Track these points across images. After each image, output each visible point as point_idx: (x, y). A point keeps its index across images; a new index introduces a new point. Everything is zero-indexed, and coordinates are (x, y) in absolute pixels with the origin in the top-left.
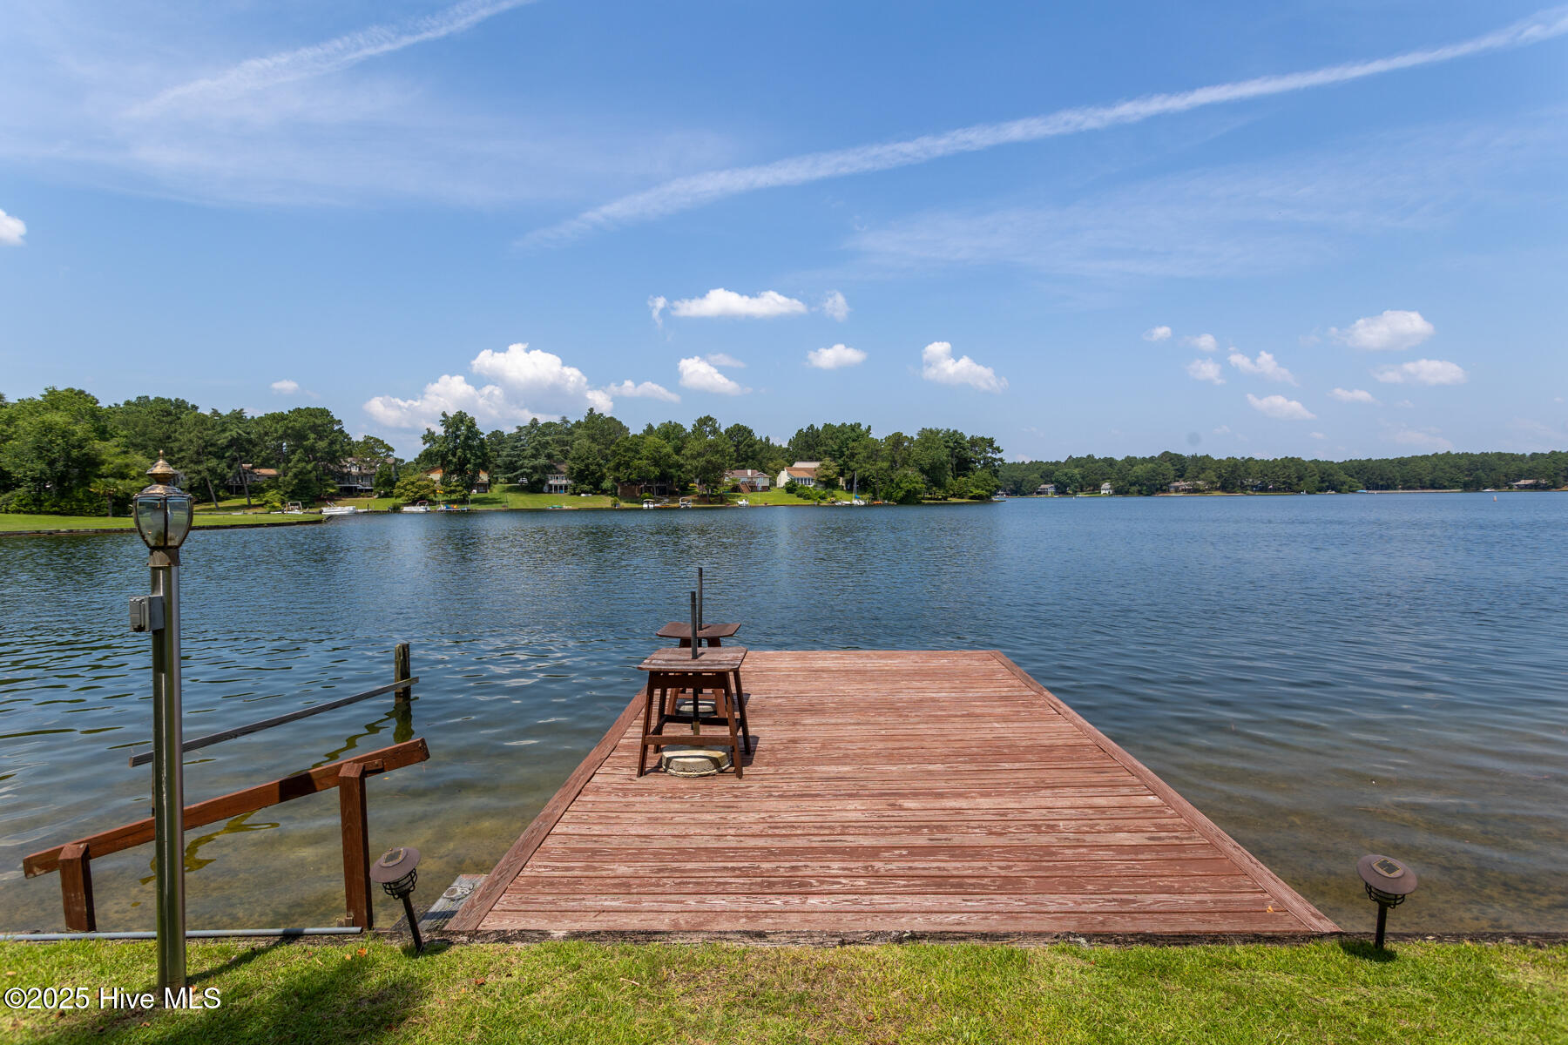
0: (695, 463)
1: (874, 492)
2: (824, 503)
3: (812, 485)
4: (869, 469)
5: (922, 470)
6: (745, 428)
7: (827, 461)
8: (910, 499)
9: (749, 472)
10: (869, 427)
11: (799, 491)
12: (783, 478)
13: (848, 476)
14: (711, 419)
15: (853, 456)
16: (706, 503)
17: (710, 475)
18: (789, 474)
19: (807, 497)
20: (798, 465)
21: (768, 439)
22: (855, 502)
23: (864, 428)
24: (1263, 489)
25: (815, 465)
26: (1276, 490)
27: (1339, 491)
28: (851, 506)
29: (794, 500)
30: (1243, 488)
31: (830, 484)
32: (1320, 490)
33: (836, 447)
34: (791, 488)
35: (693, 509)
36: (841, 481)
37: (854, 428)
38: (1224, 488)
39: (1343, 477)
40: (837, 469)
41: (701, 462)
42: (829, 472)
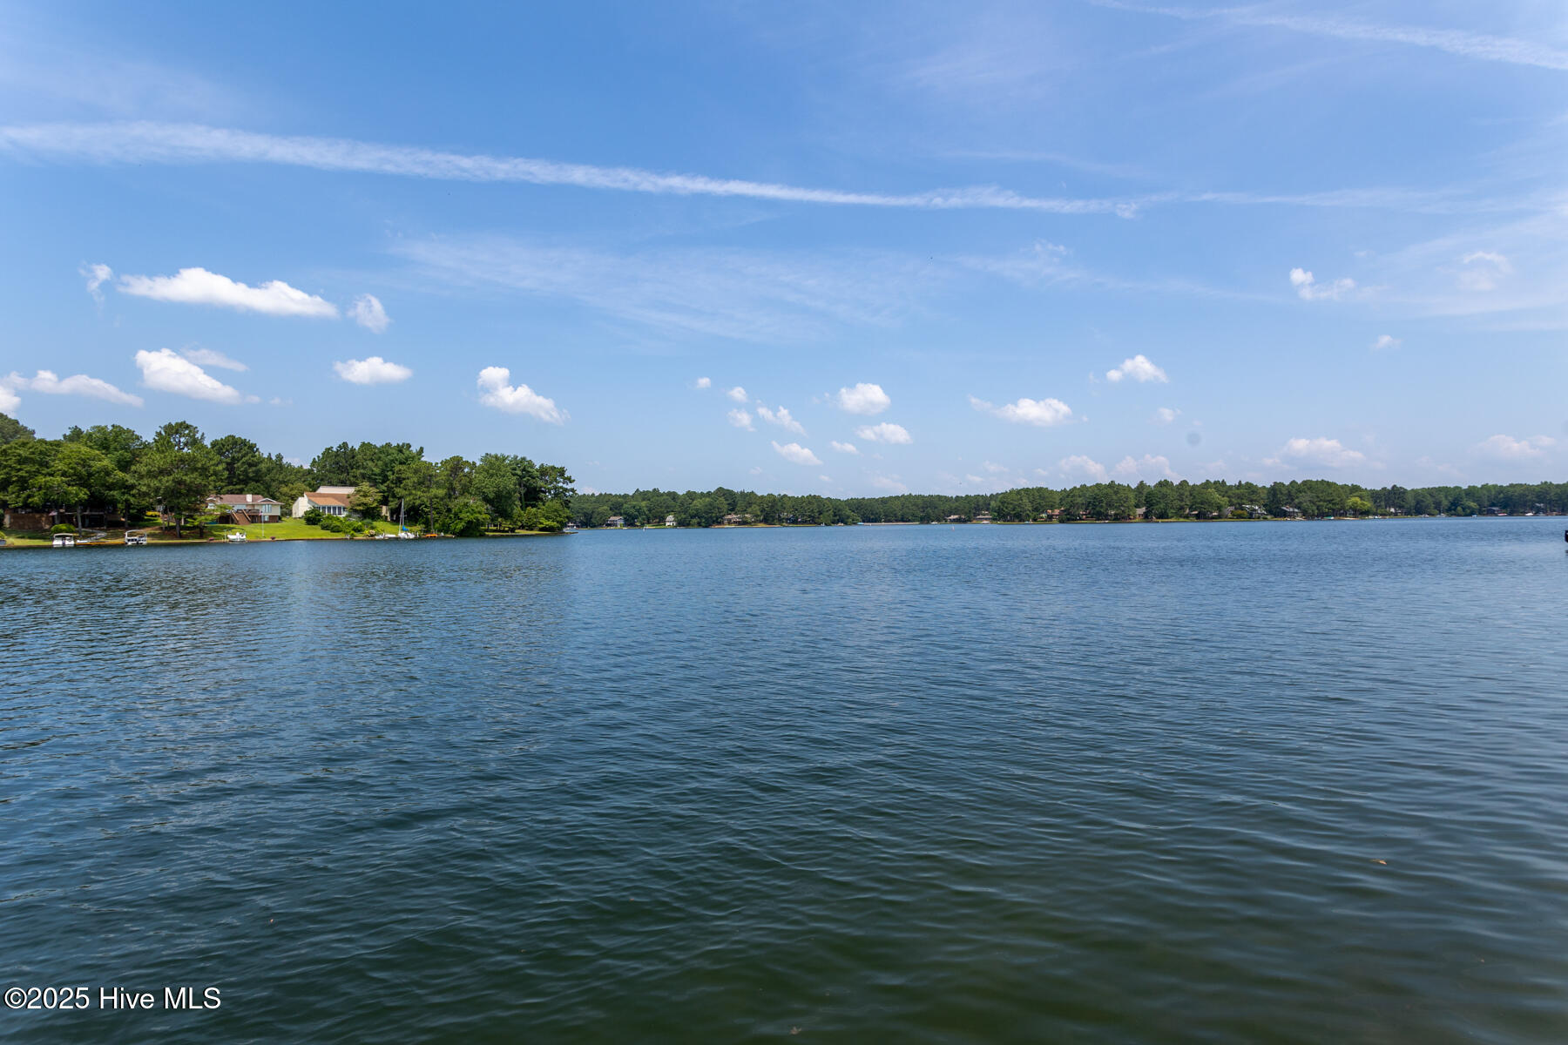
0: (155, 483)
1: (427, 523)
2: (359, 536)
3: (344, 514)
4: (421, 497)
5: (486, 500)
6: (244, 442)
7: (365, 486)
8: (471, 531)
9: (249, 498)
10: (422, 449)
11: (324, 522)
12: (302, 506)
13: (393, 504)
14: (188, 427)
15: (399, 481)
16: (175, 537)
17: (183, 499)
18: (310, 501)
19: (336, 530)
20: (323, 490)
21: (279, 457)
22: (402, 535)
23: (414, 449)
24: (794, 522)
25: (349, 490)
26: (804, 522)
27: (846, 524)
28: (397, 539)
29: (316, 532)
30: (780, 521)
31: (369, 514)
32: (834, 522)
33: (377, 471)
34: (312, 519)
35: (149, 546)
36: (384, 510)
37: (400, 449)
38: (765, 521)
39: (848, 512)
40: (379, 497)
41: (167, 481)
42: (368, 500)
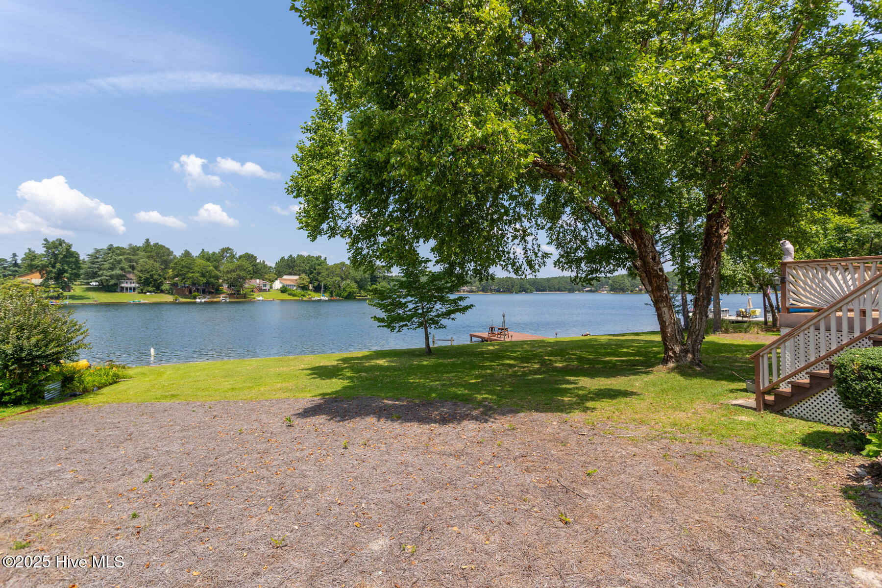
1: (331, 293)
2: (305, 299)
3: (295, 288)
4: (330, 281)
5: (356, 282)
6: (252, 256)
7: (303, 276)
8: (350, 297)
9: (258, 281)
10: (326, 258)
11: (290, 292)
12: (277, 285)
13: (316, 284)
14: (230, 249)
15: (319, 273)
16: (235, 298)
17: (238, 282)
18: (280, 282)
19: (294, 295)
20: (285, 277)
21: (264, 262)
22: (323, 298)
23: (323, 258)
24: (498, 291)
25: (297, 277)
26: (504, 291)
27: (527, 292)
28: (320, 301)
29: (285, 296)
30: (491, 290)
31: (305, 288)
32: (520, 292)
33: (307, 268)
34: (284, 290)
35: (230, 302)
36: (311, 287)
37: (318, 258)
38: (483, 290)
40: (308, 280)
42: (304, 282)
